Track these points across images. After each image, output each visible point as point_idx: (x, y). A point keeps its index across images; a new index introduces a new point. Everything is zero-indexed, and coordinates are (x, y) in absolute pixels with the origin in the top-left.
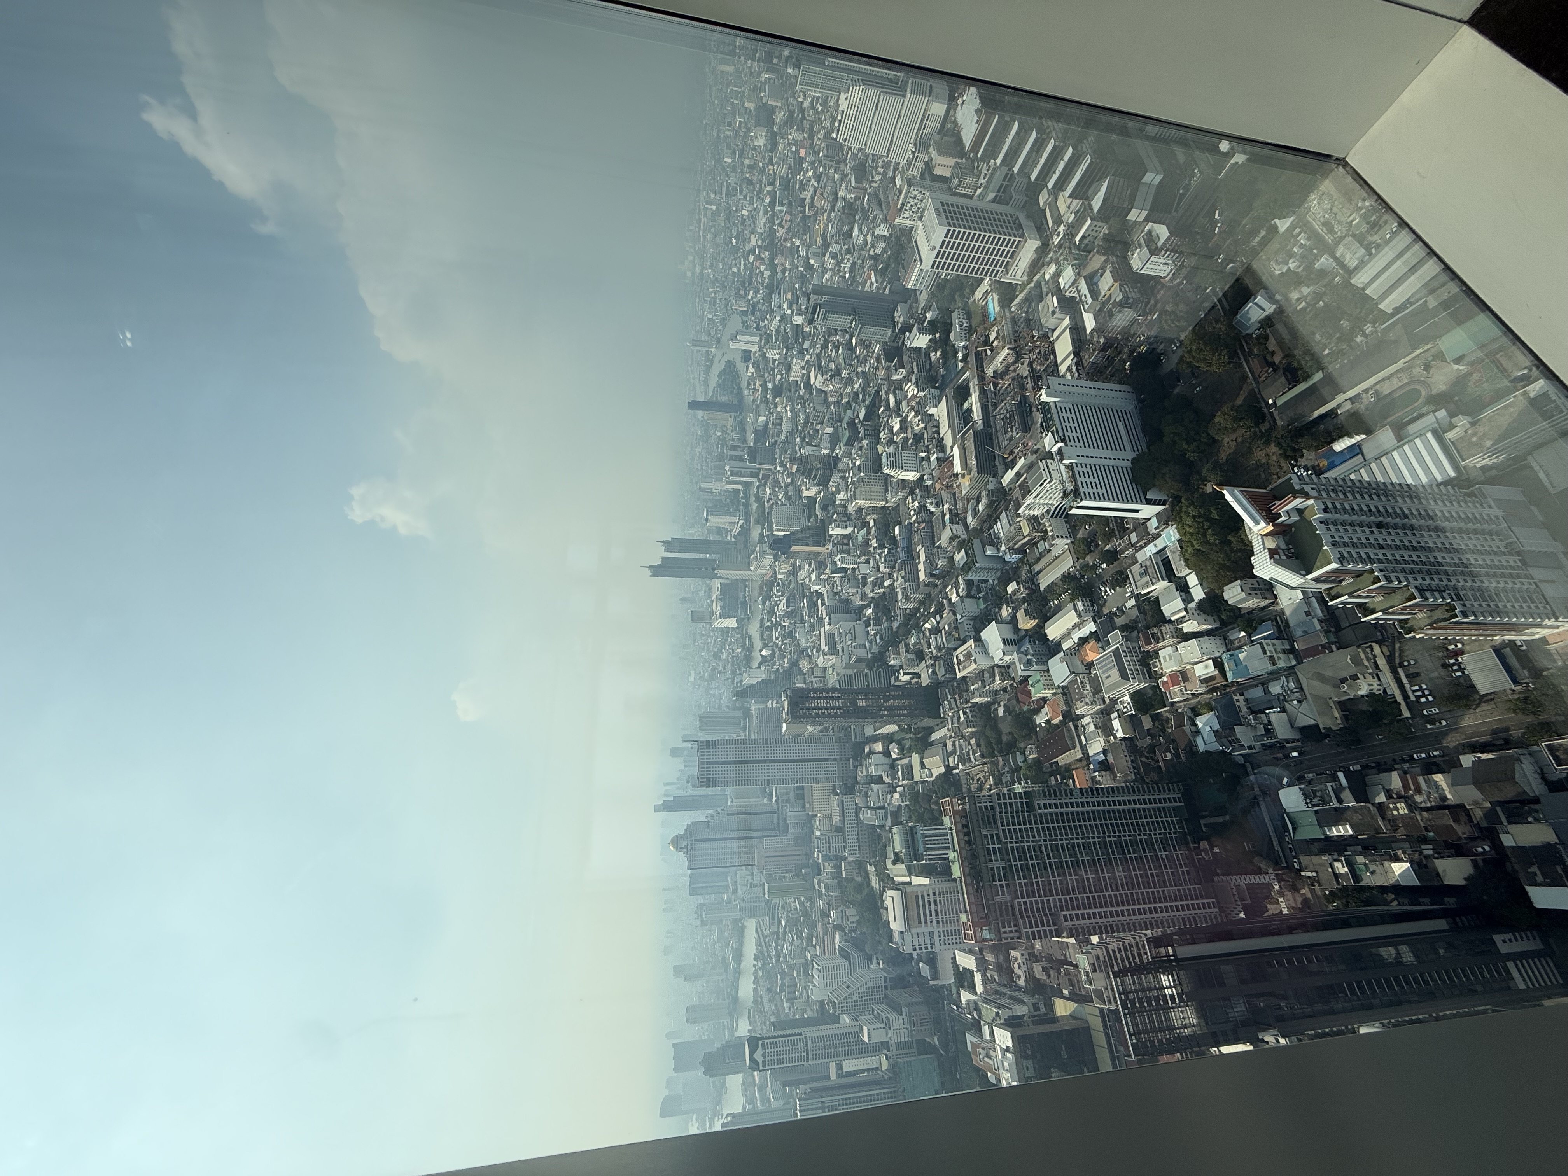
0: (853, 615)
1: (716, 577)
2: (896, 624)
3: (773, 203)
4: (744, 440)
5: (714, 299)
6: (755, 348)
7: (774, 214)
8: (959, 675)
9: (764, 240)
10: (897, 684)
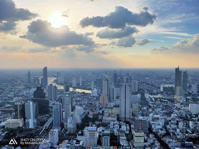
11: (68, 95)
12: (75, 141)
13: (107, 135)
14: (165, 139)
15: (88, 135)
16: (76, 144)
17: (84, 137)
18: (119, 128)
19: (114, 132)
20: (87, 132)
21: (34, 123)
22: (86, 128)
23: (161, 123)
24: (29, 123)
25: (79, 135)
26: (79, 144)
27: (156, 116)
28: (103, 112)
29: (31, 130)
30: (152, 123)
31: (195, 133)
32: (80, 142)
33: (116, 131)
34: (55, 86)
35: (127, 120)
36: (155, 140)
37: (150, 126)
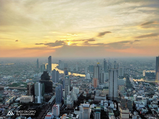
0: (146, 105)
1: (156, 72)
11: (67, 78)
12: (72, 115)
13: (98, 111)
15: (83, 110)
16: (73, 117)
17: (80, 112)
18: (108, 106)
19: (104, 108)
20: (82, 108)
21: (41, 100)
22: (82, 105)
23: (144, 103)
24: (37, 99)
25: (76, 110)
26: (76, 117)
27: (139, 97)
28: (95, 92)
29: (39, 104)
30: (136, 103)
32: (76, 116)
33: (105, 108)
34: (58, 71)
35: (114, 99)
36: (139, 117)
37: (134, 105)
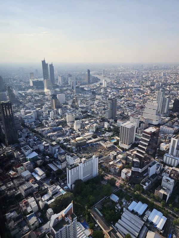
0: (37, 118)
1: (44, 79)
2: (35, 129)
3: (135, 87)
4: (81, 85)
5: (114, 75)
6: (103, 86)
7: (133, 88)
8: (22, 148)
9: (127, 86)
10: (18, 132)
14: (39, 129)
23: (33, 116)
30: (24, 118)
31: (63, 118)
37: (23, 121)
